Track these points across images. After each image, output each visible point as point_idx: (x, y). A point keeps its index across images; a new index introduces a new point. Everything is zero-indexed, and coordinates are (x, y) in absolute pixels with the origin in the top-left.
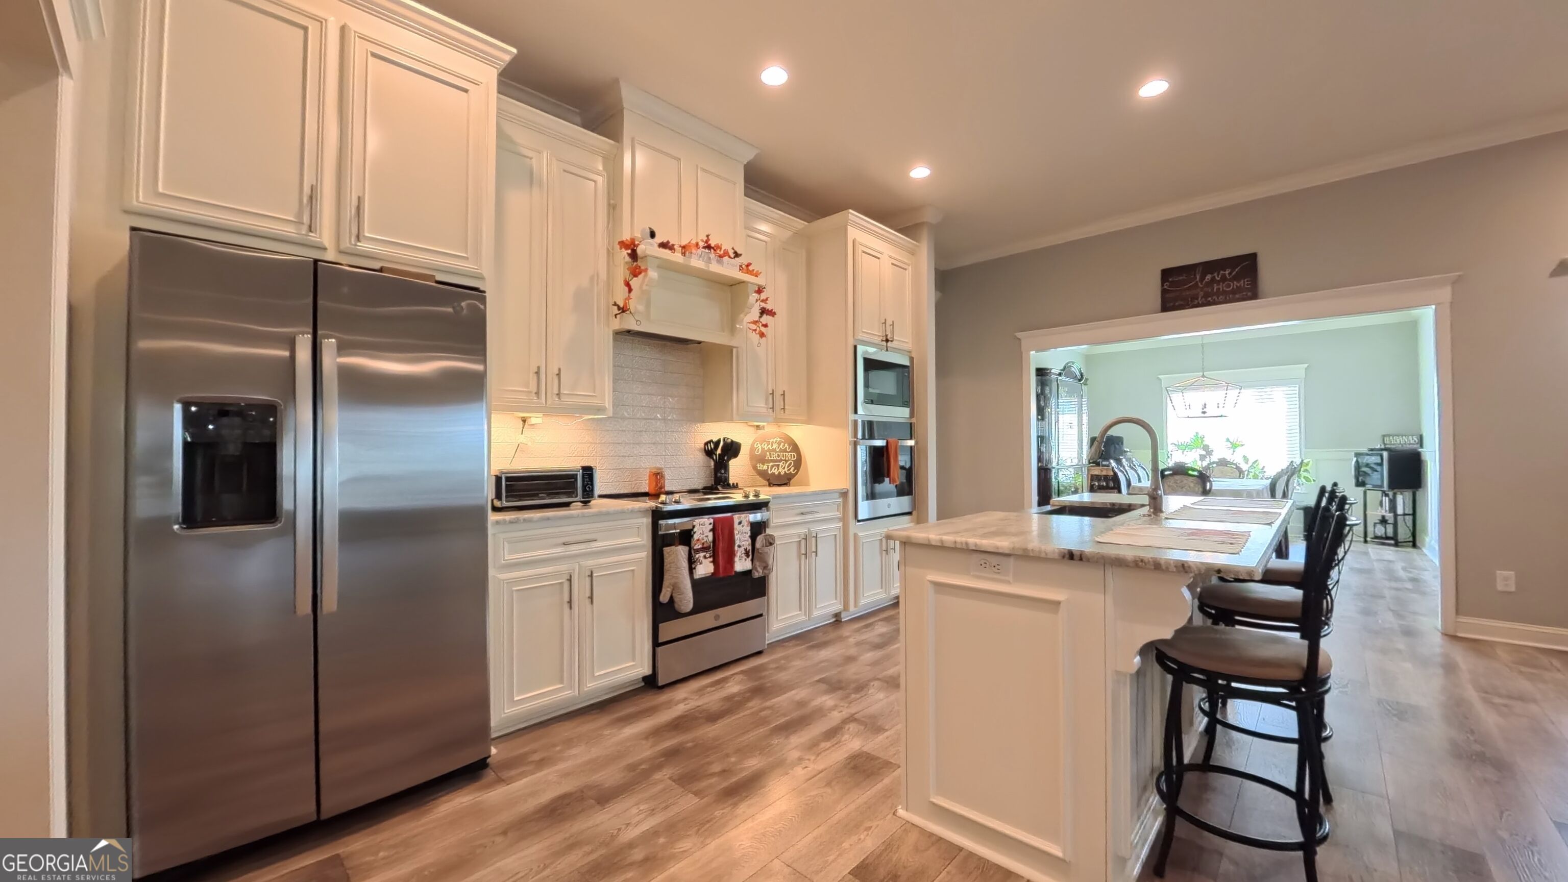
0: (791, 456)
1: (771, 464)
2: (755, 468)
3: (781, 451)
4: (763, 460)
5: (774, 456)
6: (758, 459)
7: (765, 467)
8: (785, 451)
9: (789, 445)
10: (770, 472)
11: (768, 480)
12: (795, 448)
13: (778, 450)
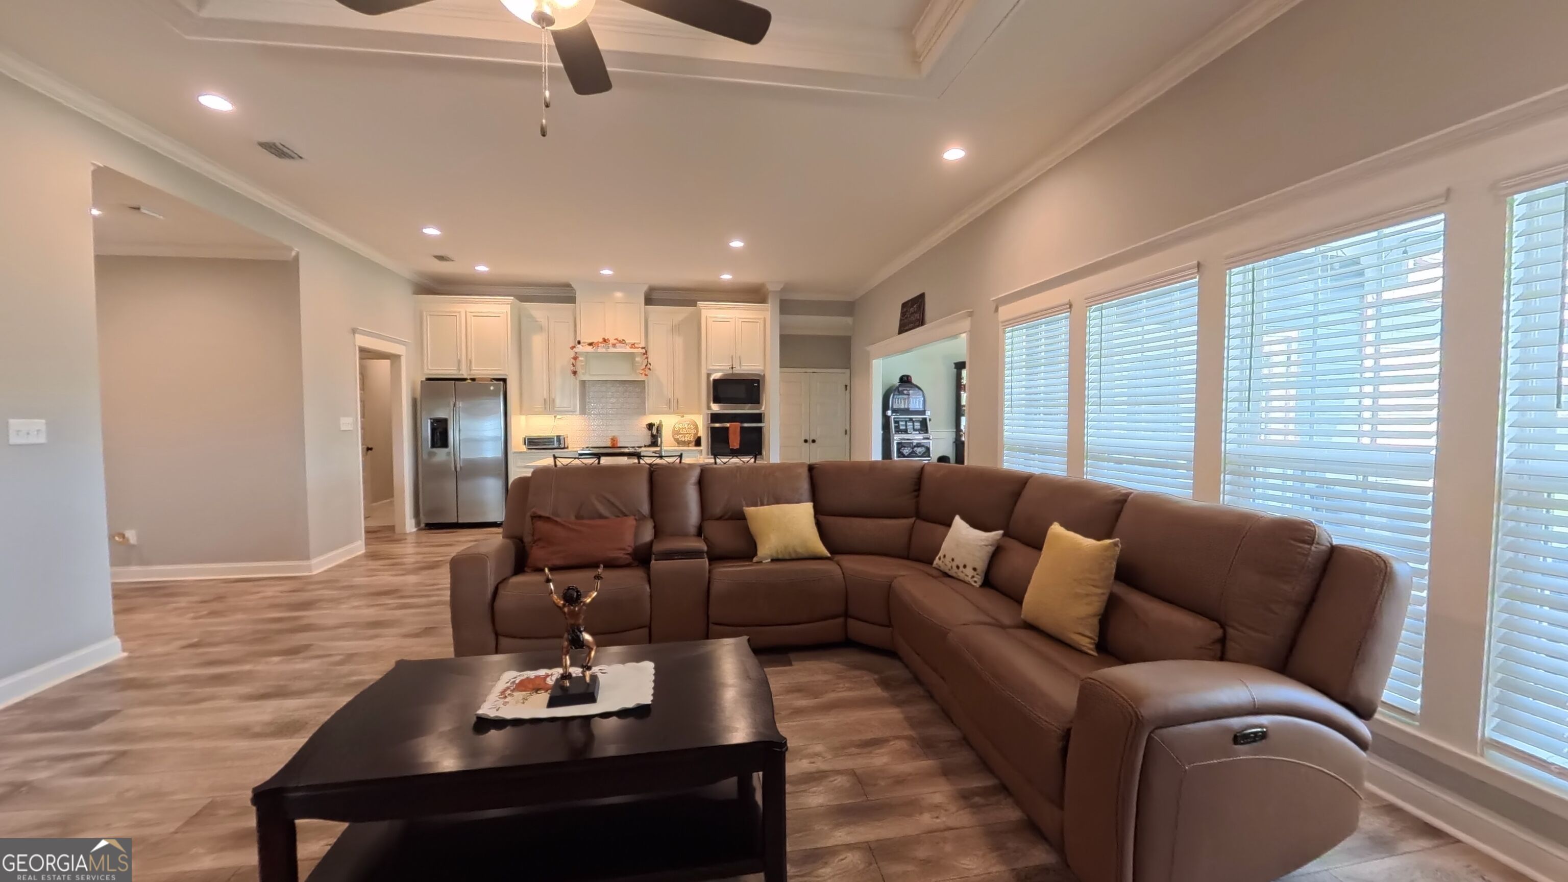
0: (693, 432)
1: (681, 436)
2: (673, 437)
3: (689, 428)
4: (679, 433)
5: (684, 431)
6: (676, 432)
7: (678, 437)
8: (690, 428)
9: (694, 425)
10: (680, 439)
11: (678, 443)
12: (696, 427)
13: (687, 428)
